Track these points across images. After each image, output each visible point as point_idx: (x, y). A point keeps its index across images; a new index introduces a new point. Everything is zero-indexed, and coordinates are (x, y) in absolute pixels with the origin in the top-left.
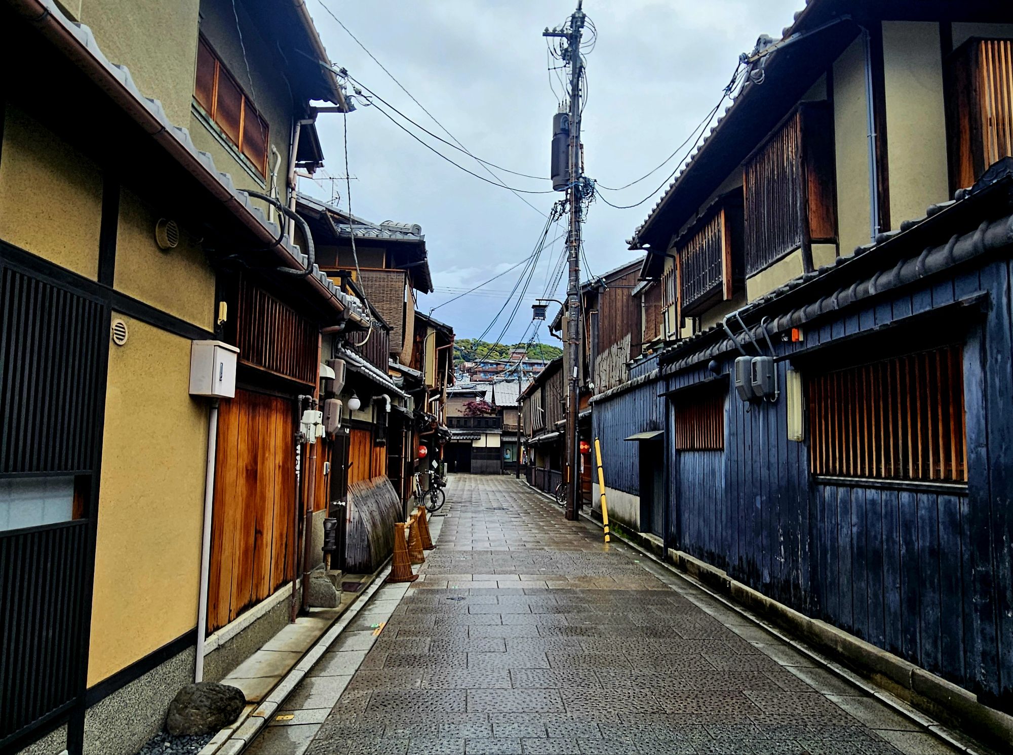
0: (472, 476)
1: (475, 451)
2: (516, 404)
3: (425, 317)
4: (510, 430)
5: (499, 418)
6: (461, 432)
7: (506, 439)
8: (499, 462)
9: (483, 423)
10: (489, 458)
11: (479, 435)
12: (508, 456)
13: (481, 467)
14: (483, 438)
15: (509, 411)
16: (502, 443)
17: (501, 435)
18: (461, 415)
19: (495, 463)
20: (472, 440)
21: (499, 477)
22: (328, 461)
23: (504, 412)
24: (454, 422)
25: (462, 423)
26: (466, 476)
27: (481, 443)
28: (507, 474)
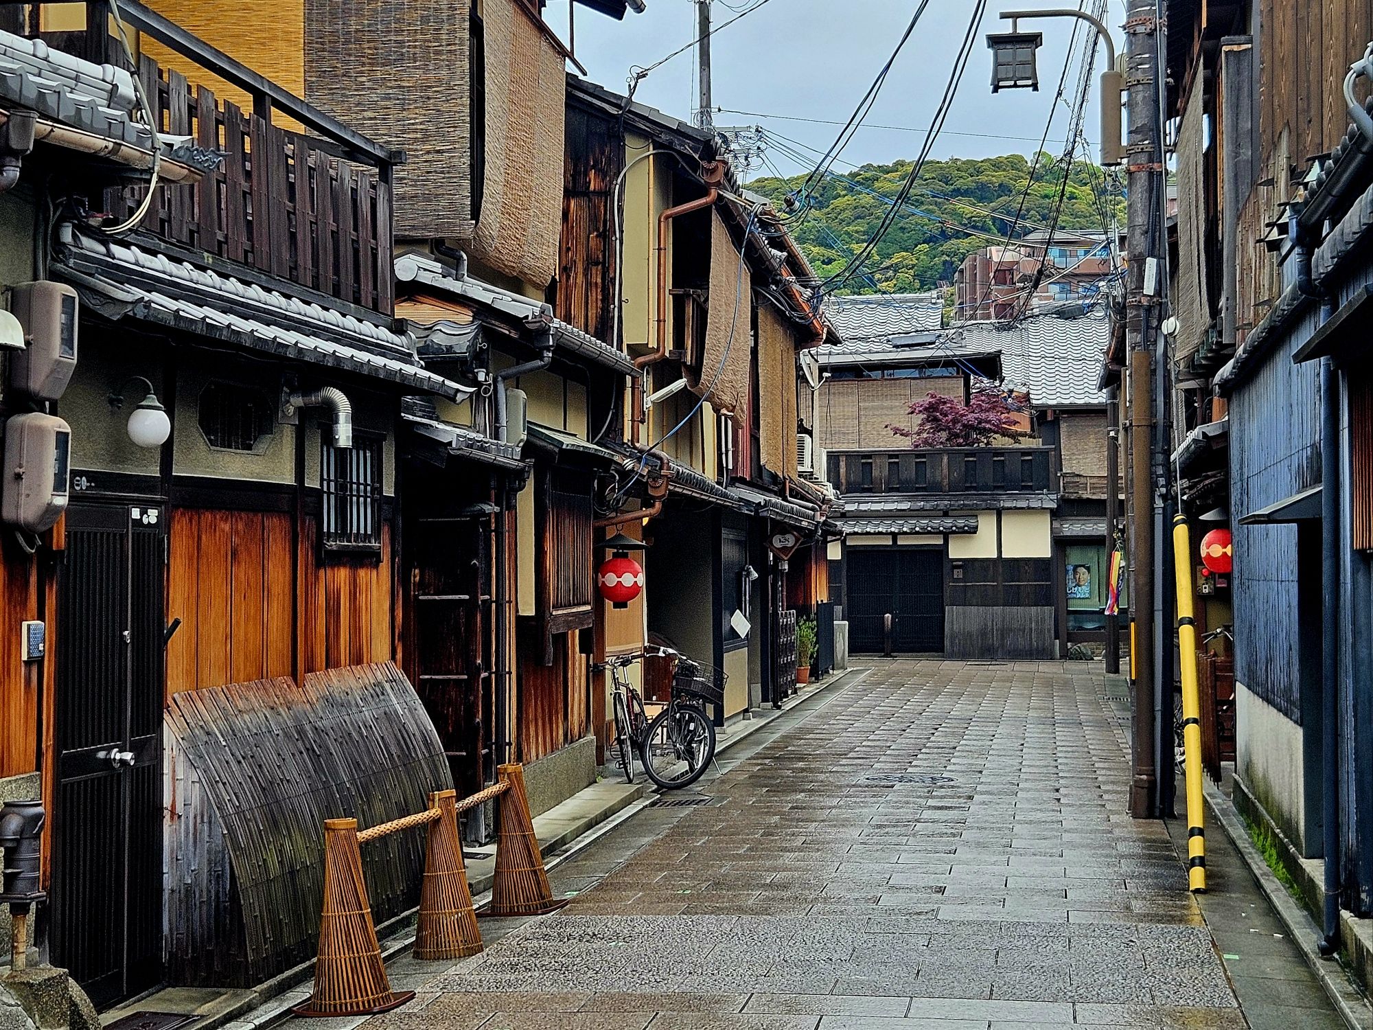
0: (948, 666)
1: (958, 574)
2: (1101, 397)
3: (614, 100)
4: (1086, 495)
5: (1045, 453)
6: (905, 506)
7: (1074, 528)
8: (1048, 610)
9: (986, 474)
10: (1014, 598)
11: (973, 512)
12: (1083, 591)
13: (983, 633)
14: (987, 525)
15: (1080, 422)
16: (1061, 543)
17: (1055, 514)
18: (905, 444)
19: (1038, 616)
20: (946, 535)
21: (1045, 668)
22: (41, 617)
23: (1064, 427)
24: (880, 470)
25: (908, 472)
26: (923, 665)
27: (981, 546)
28: (1080, 657)
